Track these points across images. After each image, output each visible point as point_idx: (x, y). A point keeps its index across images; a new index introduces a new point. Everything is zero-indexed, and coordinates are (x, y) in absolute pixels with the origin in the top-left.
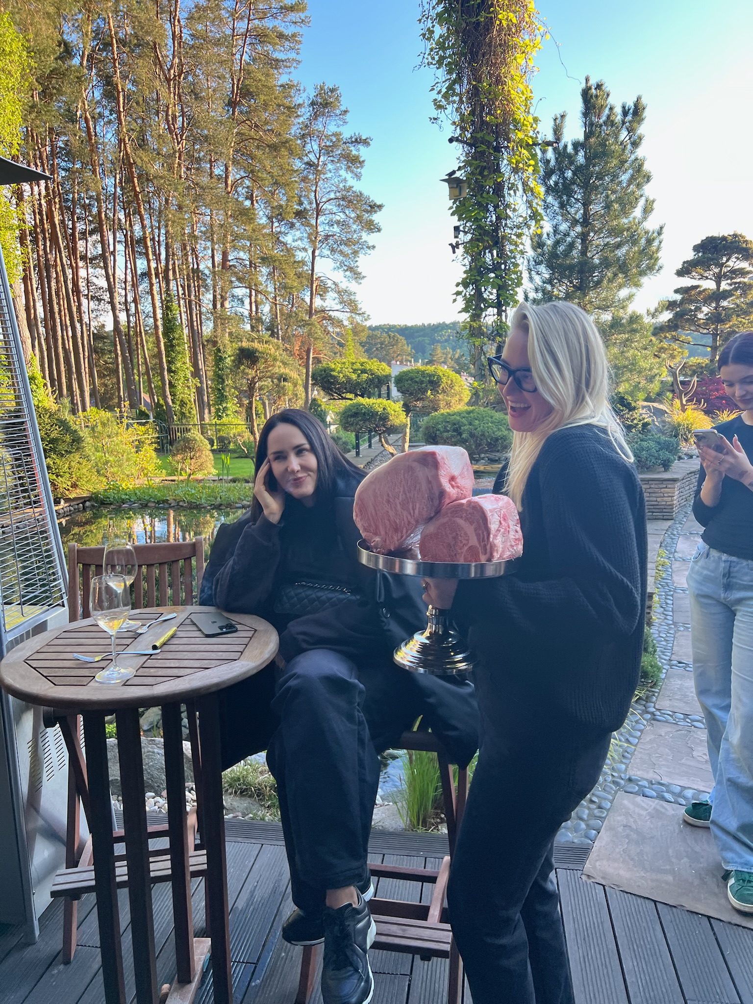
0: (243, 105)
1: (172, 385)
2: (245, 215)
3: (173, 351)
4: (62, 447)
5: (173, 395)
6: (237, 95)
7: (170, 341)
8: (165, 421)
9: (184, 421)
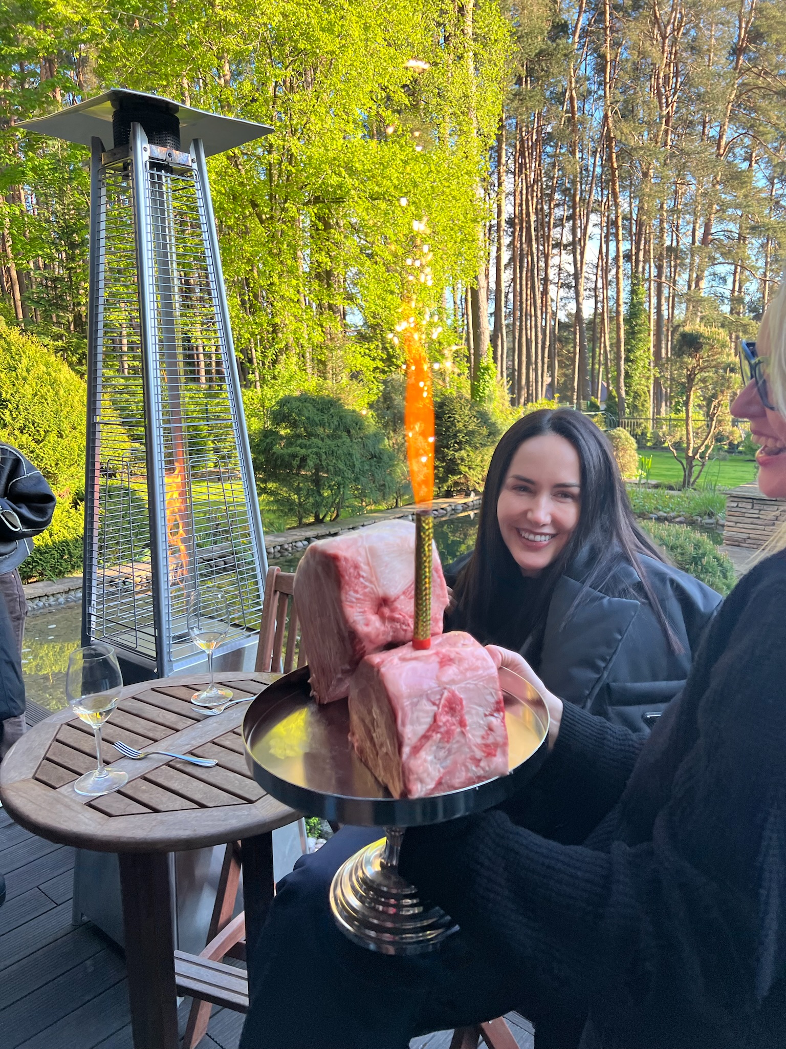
0: (750, 51)
1: (628, 376)
2: (737, 179)
3: (633, 338)
4: (477, 440)
5: (628, 385)
6: (743, 40)
7: (632, 328)
8: (614, 413)
9: (635, 415)
